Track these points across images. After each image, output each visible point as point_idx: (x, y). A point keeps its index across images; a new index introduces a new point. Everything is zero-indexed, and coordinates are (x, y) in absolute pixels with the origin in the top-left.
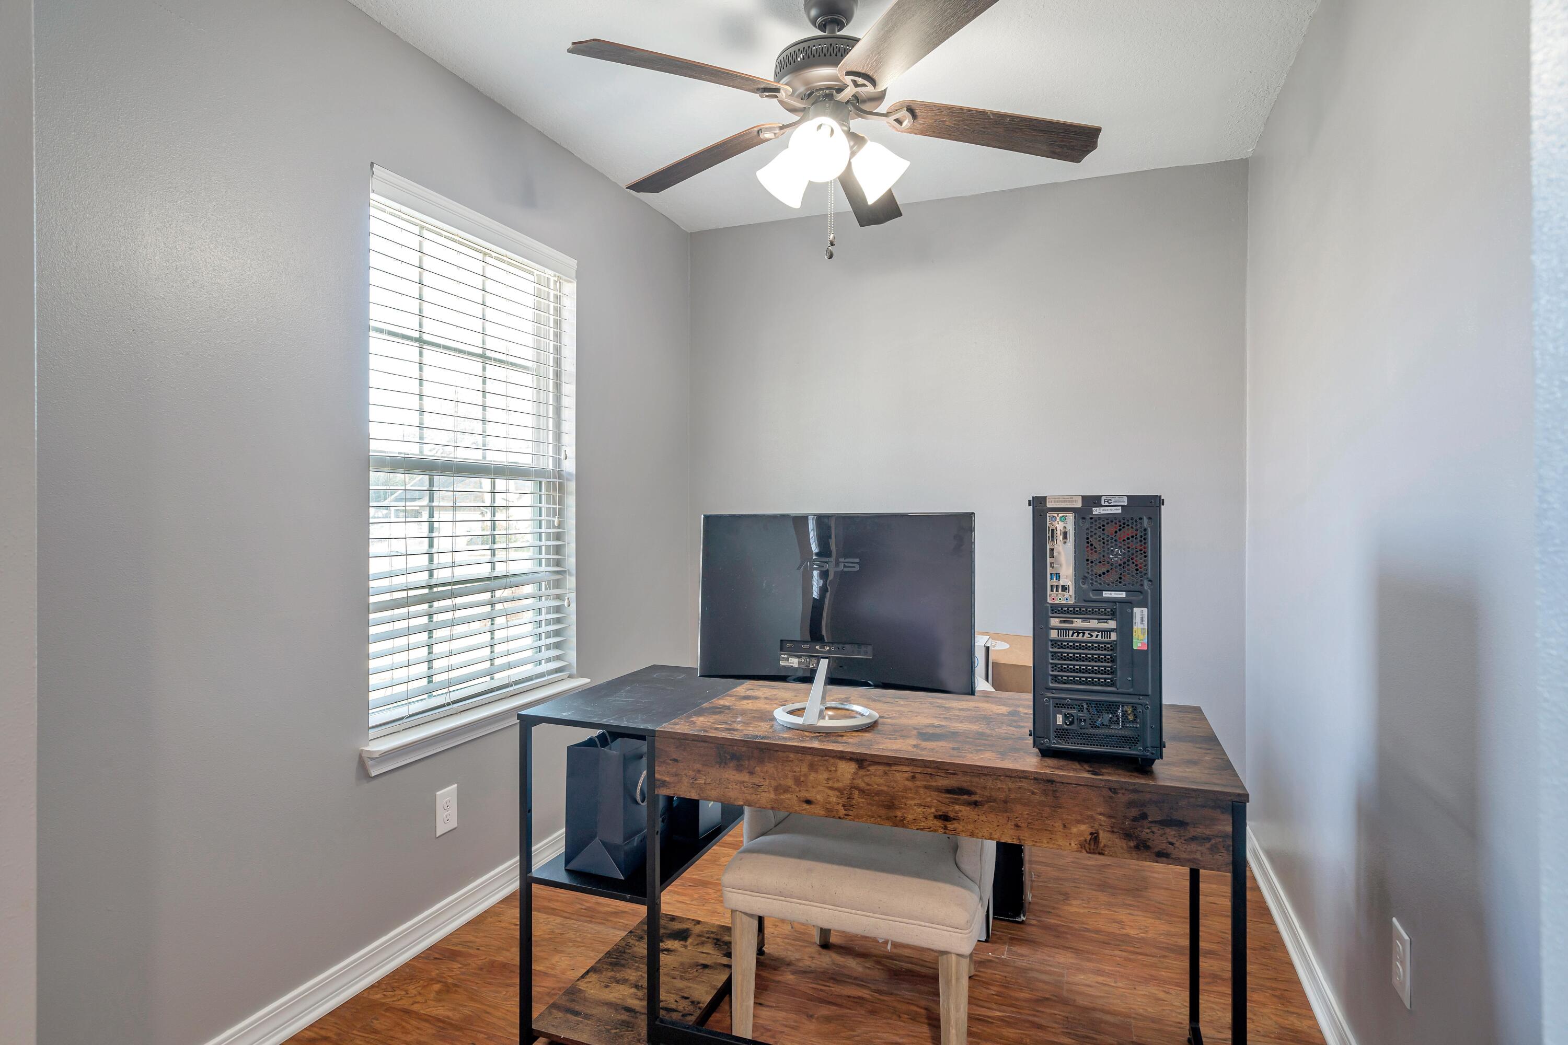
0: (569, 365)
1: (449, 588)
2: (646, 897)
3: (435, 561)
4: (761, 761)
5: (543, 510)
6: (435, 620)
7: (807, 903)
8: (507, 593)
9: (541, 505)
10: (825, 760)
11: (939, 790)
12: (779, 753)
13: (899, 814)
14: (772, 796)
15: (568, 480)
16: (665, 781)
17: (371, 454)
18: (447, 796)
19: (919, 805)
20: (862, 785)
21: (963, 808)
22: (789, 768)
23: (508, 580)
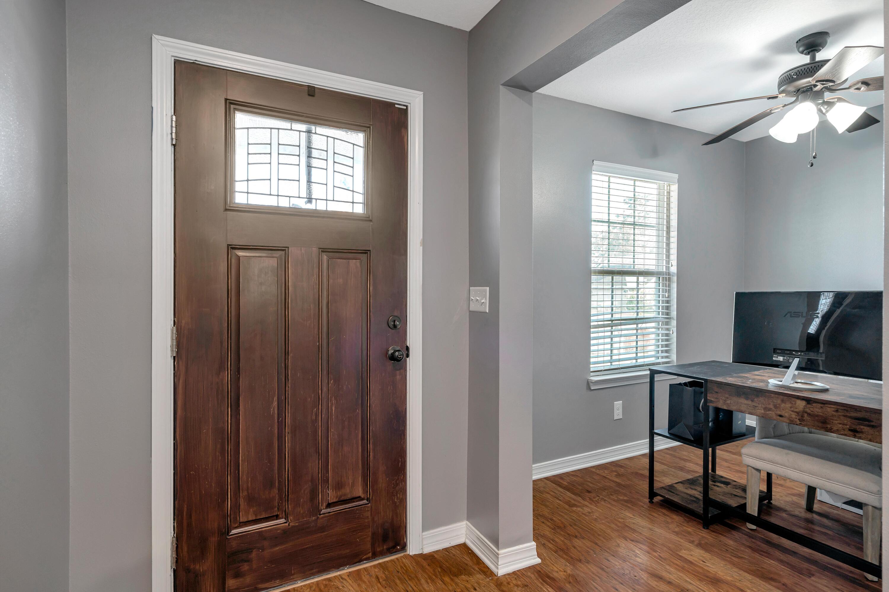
0: (674, 223)
1: (620, 322)
2: (703, 446)
3: (614, 311)
4: (757, 396)
5: (661, 290)
6: (613, 334)
7: (786, 468)
8: (644, 325)
9: (659, 288)
10: (790, 399)
11: (851, 417)
12: (766, 394)
13: (829, 426)
14: (763, 411)
15: (673, 276)
16: (712, 400)
17: (592, 269)
18: (618, 404)
19: (840, 424)
20: (809, 411)
21: (865, 428)
22: (771, 401)
23: (644, 320)
